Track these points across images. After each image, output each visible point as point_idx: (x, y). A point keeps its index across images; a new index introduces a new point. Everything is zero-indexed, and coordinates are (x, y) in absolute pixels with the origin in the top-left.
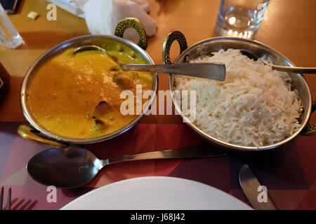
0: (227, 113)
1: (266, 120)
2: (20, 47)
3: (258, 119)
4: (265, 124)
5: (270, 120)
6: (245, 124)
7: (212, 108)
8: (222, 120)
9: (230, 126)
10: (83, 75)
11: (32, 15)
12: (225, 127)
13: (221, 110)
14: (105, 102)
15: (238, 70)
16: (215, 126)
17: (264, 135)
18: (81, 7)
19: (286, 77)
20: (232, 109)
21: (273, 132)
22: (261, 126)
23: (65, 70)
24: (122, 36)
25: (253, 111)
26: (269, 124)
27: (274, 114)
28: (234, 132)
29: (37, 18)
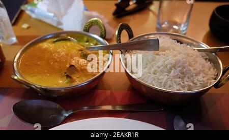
0: (160, 71)
1: (189, 76)
2: (14, 44)
3: (183, 75)
4: (188, 78)
5: (192, 76)
6: (174, 77)
7: (150, 69)
8: (158, 75)
9: (163, 79)
10: (59, 53)
11: (25, 26)
12: (160, 80)
13: (157, 69)
14: (73, 66)
15: (168, 45)
16: (152, 79)
17: (188, 85)
18: (60, 20)
19: (205, 56)
20: (164, 68)
21: (195, 84)
22: (186, 79)
23: (46, 50)
24: (88, 31)
25: (179, 68)
26: (192, 78)
27: (195, 72)
28: (166, 82)
29: (28, 28)
